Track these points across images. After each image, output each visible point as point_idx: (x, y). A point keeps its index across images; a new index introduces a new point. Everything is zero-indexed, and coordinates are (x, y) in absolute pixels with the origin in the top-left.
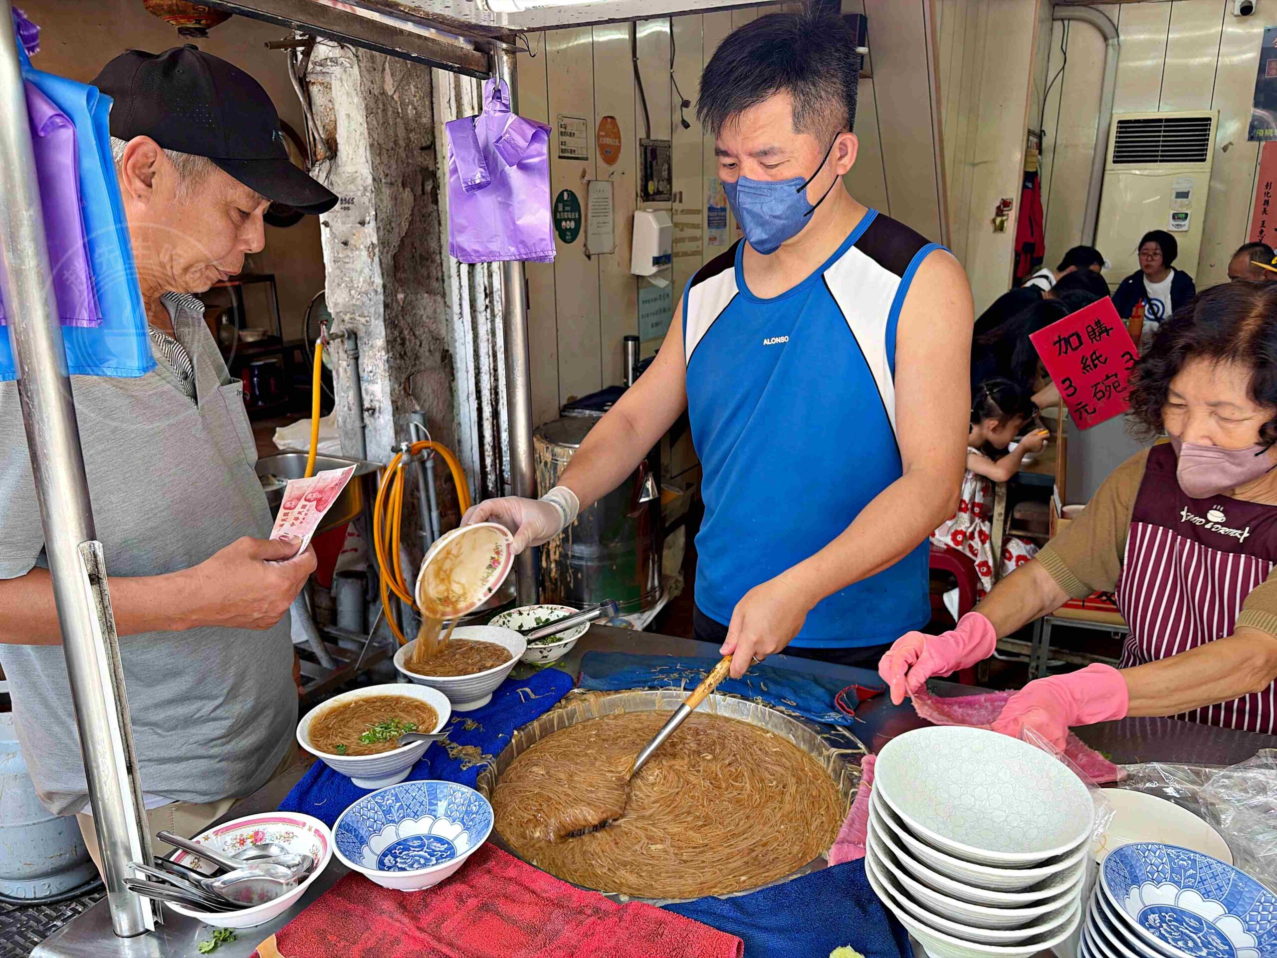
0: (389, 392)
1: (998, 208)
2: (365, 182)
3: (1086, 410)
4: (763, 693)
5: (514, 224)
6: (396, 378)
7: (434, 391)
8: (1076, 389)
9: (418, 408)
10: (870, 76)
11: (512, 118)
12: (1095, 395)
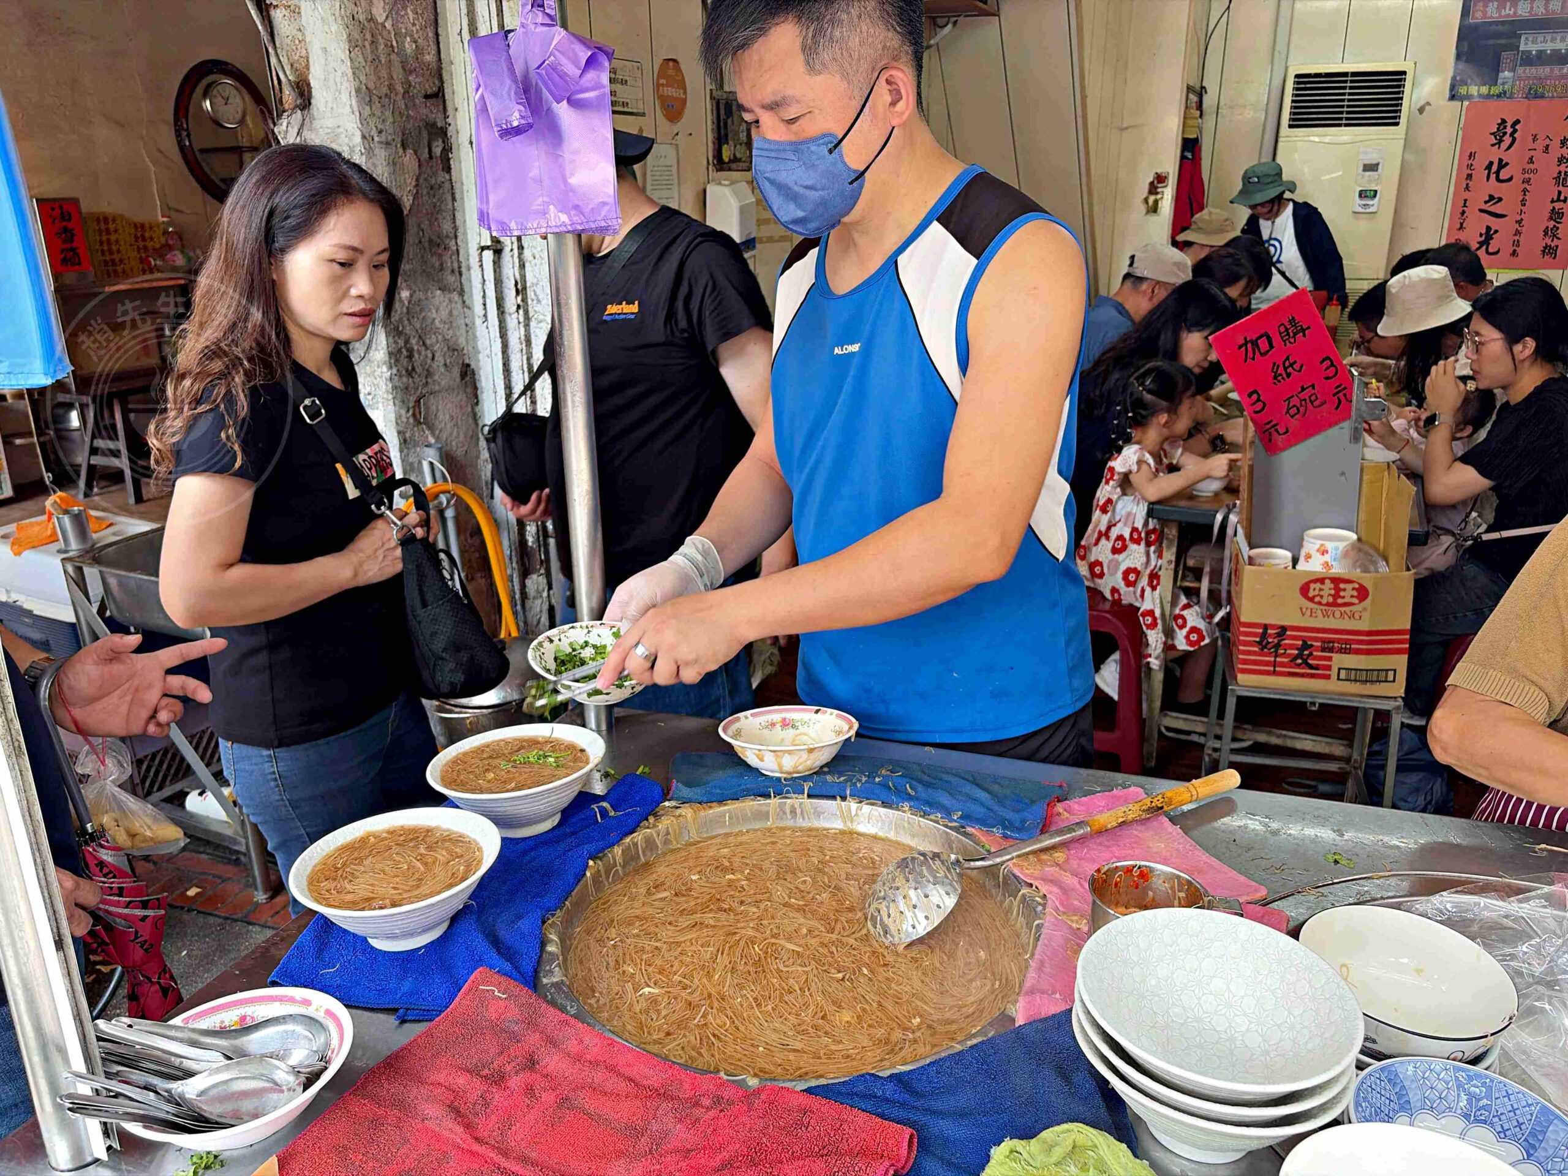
0: (394, 420)
1: (1152, 183)
2: (350, 140)
3: (1277, 430)
4: (910, 798)
5: (565, 181)
6: (403, 402)
7: (452, 418)
8: (1264, 405)
9: (432, 440)
10: (996, 14)
11: (559, 34)
12: (1287, 412)
